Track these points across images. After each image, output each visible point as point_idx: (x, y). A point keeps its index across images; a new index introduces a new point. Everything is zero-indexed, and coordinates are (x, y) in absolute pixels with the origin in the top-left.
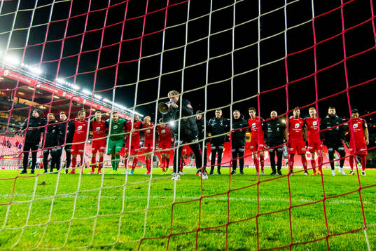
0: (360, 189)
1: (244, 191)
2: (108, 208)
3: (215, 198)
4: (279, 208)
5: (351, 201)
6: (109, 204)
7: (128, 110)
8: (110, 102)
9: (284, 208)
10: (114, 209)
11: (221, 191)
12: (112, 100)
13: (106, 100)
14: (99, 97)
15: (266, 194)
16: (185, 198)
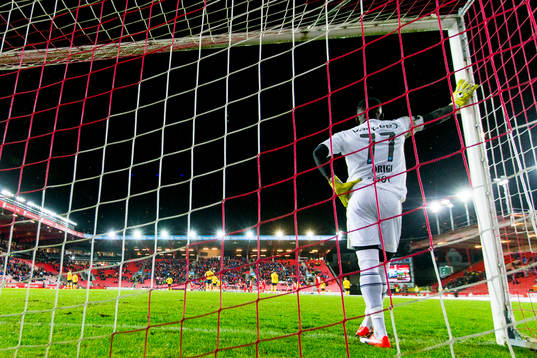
0: (345, 320)
1: (199, 320)
2: (31, 337)
3: (163, 328)
4: (243, 342)
5: (331, 335)
6: (32, 333)
7: (59, 217)
8: (37, 207)
9: (249, 342)
10: (38, 338)
11: (171, 319)
12: (40, 205)
13: (31, 204)
14: (21, 199)
15: (227, 324)
16: (126, 327)
